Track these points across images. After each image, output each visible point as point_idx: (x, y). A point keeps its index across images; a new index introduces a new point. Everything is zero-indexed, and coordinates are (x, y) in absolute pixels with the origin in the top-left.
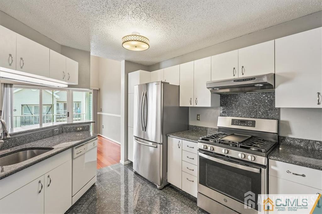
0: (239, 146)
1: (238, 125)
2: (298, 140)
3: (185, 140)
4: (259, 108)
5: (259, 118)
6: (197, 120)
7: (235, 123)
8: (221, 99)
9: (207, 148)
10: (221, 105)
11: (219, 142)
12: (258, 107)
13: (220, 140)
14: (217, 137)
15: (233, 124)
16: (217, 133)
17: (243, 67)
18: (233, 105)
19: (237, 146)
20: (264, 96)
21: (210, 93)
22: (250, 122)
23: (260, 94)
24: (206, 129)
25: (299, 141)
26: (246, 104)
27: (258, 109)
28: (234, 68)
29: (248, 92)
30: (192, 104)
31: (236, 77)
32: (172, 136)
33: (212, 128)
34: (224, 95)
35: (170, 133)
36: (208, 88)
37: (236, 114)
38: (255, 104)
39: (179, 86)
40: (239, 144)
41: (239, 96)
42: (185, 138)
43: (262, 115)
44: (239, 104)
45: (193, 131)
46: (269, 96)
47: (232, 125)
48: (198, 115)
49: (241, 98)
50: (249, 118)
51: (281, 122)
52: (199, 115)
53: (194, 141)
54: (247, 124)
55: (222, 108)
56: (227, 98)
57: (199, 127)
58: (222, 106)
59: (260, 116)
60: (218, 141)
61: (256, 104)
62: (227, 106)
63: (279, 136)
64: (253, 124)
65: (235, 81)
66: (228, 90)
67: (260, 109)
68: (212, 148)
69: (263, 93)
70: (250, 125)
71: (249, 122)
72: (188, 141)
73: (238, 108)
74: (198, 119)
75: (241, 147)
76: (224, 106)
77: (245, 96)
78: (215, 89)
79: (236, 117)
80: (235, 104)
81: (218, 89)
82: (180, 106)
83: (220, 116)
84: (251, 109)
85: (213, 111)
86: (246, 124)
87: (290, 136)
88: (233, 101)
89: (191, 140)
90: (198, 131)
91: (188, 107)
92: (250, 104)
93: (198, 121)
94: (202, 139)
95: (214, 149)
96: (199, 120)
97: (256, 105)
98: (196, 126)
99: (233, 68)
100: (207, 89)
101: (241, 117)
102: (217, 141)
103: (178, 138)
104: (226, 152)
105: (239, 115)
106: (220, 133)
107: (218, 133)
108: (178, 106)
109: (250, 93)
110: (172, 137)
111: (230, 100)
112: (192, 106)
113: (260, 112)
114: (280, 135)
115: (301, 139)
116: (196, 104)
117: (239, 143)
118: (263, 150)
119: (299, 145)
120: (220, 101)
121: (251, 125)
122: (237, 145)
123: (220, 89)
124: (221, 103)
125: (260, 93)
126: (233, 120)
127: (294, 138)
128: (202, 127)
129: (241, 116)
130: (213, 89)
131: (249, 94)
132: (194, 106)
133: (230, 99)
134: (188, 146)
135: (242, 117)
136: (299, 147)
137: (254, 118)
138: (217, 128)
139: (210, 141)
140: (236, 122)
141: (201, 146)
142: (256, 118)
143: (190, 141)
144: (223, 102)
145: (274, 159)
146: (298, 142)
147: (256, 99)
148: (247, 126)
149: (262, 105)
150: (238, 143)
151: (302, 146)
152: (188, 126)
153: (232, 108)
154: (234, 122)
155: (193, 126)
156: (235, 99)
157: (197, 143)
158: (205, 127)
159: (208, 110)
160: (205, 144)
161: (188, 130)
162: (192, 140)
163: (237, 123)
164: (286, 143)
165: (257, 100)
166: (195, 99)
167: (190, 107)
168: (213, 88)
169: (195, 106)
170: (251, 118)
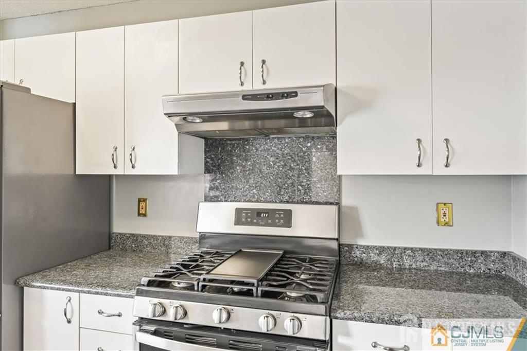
0: (259, 292)
1: (251, 224)
2: (375, 250)
3: (89, 292)
4: (299, 177)
5: (298, 203)
6: (139, 214)
7: (243, 220)
8: (206, 152)
9: (164, 312)
10: (208, 170)
11: (204, 287)
12: (296, 172)
13: (204, 280)
14: (197, 266)
15: (238, 222)
16: (196, 250)
17: (264, 62)
18: (238, 168)
19: (255, 295)
20: (309, 145)
21: (177, 133)
22: (280, 216)
23: (301, 140)
24: (166, 242)
25: (378, 252)
26: (270, 166)
27: (296, 179)
28: (242, 64)
29: (273, 134)
30: (118, 165)
31: (248, 88)
32: (38, 284)
33: (182, 238)
34: (216, 139)
35: (33, 273)
36: (169, 115)
37: (245, 193)
38: (290, 166)
39: (75, 104)
40: (258, 286)
41: (252, 145)
42: (91, 284)
43: (305, 193)
44: (253, 166)
45: (124, 250)
46: (319, 147)
47: (235, 225)
48: (140, 201)
49: (257, 150)
50: (276, 202)
51: (343, 210)
52: (145, 200)
53: (120, 292)
54: (274, 219)
55: (208, 177)
56: (223, 149)
57: (144, 237)
58: (209, 173)
59: (299, 196)
60: (201, 284)
61: (292, 165)
62: (222, 173)
63: (339, 245)
64: (287, 218)
65: (245, 97)
66: (223, 126)
67: (301, 179)
68: (181, 312)
69: (306, 138)
70: (279, 221)
71: (277, 216)
72: (101, 294)
73: (250, 178)
74: (142, 211)
75: (265, 294)
76: (215, 174)
77: (266, 144)
78: (190, 118)
79: (245, 201)
80: (244, 167)
81: (198, 121)
82: (77, 173)
83: (206, 200)
84: (280, 180)
85: (185, 186)
86: (270, 221)
87: (362, 242)
88: (237, 157)
89: (110, 292)
90: (141, 251)
91: (110, 177)
92: (279, 166)
93: (141, 218)
94: (150, 284)
95: (186, 314)
96: (145, 215)
97: (291, 169)
98: (133, 235)
99: (239, 63)
100: (166, 117)
101: (257, 201)
102: (196, 283)
103: (63, 290)
104: (224, 316)
105: (254, 197)
106: (205, 249)
107: (198, 252)
108: (72, 173)
109: (280, 136)
110: (39, 287)
111: (230, 155)
112: (119, 171)
113: (300, 187)
114: (340, 243)
115: (381, 247)
116: (133, 167)
117: (259, 281)
118: (320, 296)
119: (377, 261)
120: (205, 158)
121: (282, 221)
122: (254, 289)
123: (204, 121)
124: (206, 162)
125: (300, 137)
126: (238, 211)
127: (368, 246)
128: (153, 237)
129: (258, 198)
130: (184, 119)
131: (276, 140)
132: (126, 173)
133: (231, 151)
134: (100, 312)
135: (261, 202)
136: (377, 267)
137: (288, 202)
138: (198, 236)
139: (176, 285)
140: (247, 217)
141: (145, 306)
142: (293, 202)
143: (106, 294)
144: (212, 159)
145: (345, 316)
146: (375, 254)
147: (291, 154)
148: (274, 225)
149: (305, 169)
150: (256, 285)
151: (382, 262)
152: (110, 235)
153: (237, 178)
154: (241, 217)
155: (125, 234)
156: (244, 152)
157: (132, 297)
158: (162, 237)
159: (171, 184)
160: (156, 300)
161: (110, 248)
162: (117, 288)
163: (249, 220)
164: (354, 260)
165: (293, 156)
166: (129, 151)
167: (116, 175)
168: (185, 117)
169: (130, 172)
170: (281, 202)
